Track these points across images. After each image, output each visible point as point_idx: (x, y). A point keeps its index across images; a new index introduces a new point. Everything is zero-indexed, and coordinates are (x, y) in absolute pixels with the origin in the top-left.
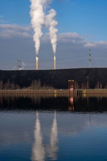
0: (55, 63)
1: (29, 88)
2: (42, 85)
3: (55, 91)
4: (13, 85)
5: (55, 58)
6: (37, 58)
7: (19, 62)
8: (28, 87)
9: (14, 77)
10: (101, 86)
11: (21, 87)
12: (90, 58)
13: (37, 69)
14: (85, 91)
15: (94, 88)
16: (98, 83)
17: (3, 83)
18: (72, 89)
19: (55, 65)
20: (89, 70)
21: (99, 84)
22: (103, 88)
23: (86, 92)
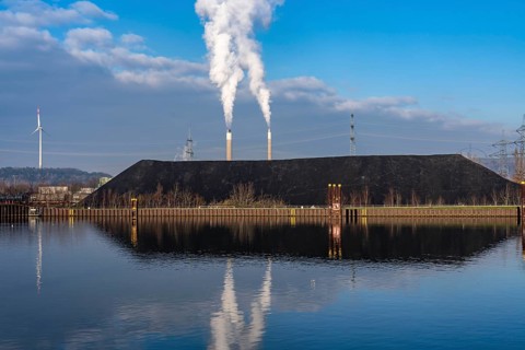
0: (269, 146)
1: (226, 202)
2: (256, 197)
3: (293, 211)
4: (187, 197)
5: (269, 134)
6: (229, 136)
7: (190, 143)
8: (224, 199)
9: (188, 176)
10: (399, 198)
11: (208, 201)
12: (352, 134)
13: (229, 159)
14: (364, 211)
15: (380, 203)
16: (392, 191)
17: (165, 192)
18: (336, 207)
19: (269, 150)
20: (365, 160)
21: (395, 194)
22: (403, 203)
23: (367, 214)
